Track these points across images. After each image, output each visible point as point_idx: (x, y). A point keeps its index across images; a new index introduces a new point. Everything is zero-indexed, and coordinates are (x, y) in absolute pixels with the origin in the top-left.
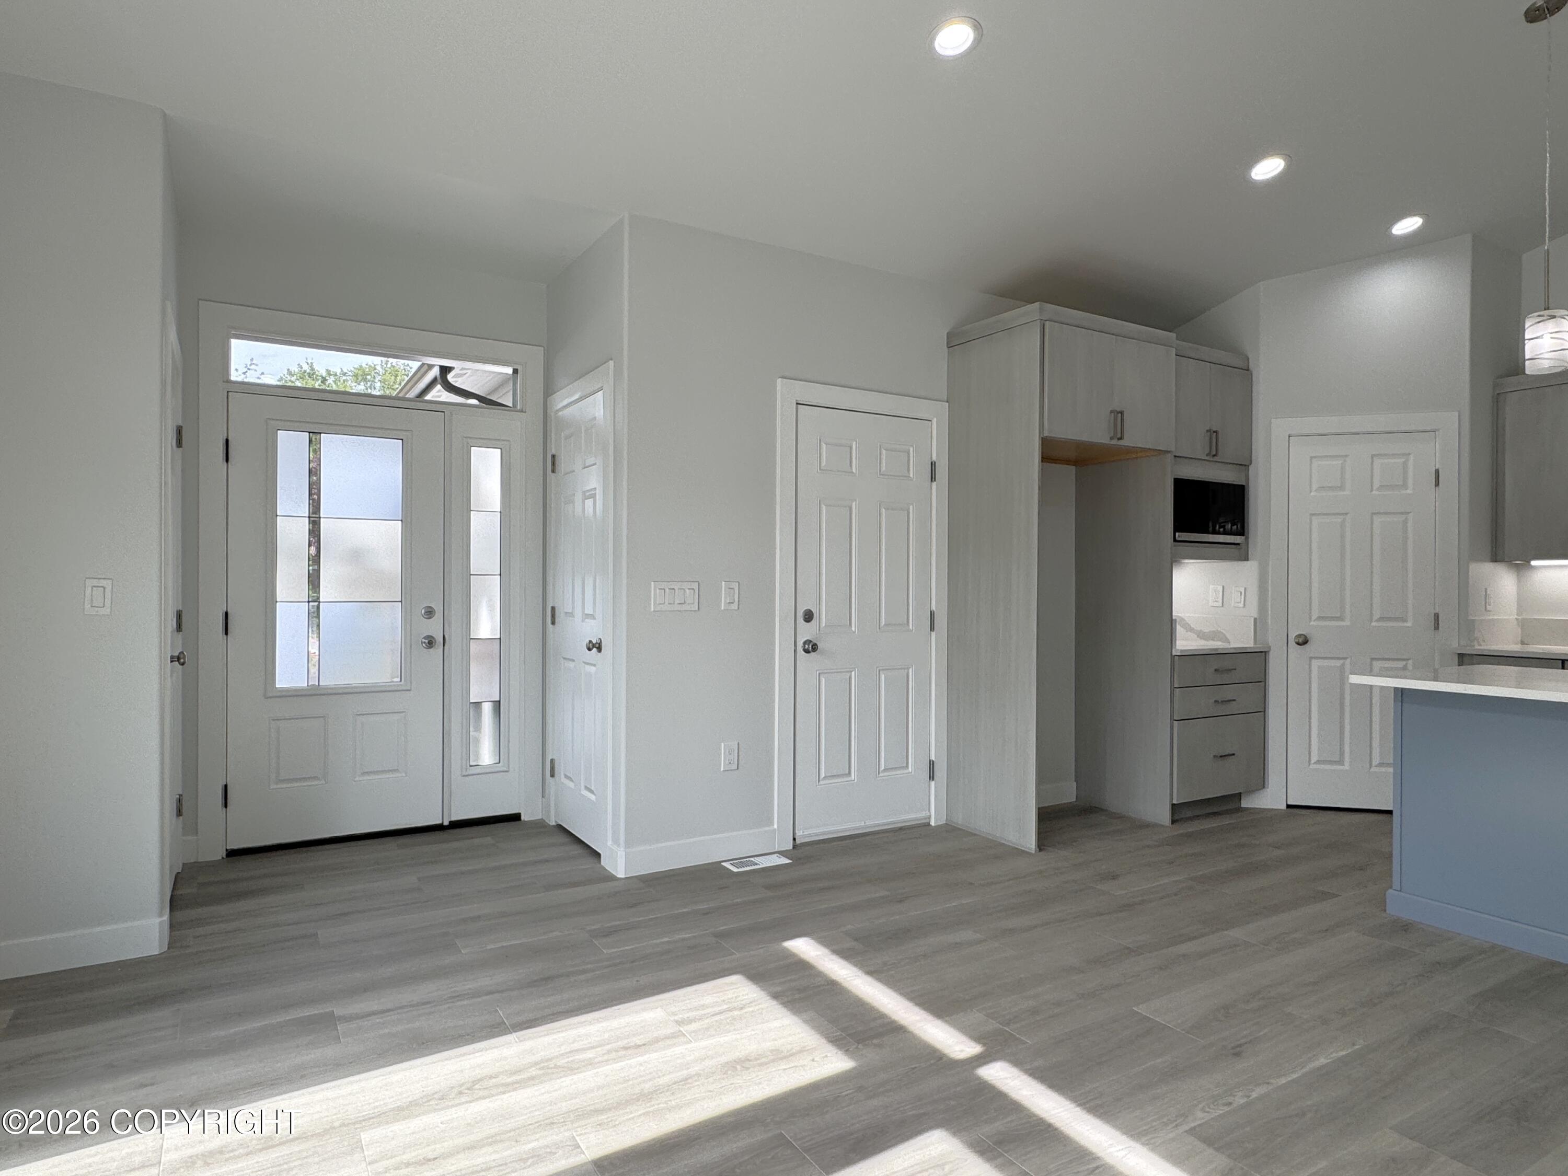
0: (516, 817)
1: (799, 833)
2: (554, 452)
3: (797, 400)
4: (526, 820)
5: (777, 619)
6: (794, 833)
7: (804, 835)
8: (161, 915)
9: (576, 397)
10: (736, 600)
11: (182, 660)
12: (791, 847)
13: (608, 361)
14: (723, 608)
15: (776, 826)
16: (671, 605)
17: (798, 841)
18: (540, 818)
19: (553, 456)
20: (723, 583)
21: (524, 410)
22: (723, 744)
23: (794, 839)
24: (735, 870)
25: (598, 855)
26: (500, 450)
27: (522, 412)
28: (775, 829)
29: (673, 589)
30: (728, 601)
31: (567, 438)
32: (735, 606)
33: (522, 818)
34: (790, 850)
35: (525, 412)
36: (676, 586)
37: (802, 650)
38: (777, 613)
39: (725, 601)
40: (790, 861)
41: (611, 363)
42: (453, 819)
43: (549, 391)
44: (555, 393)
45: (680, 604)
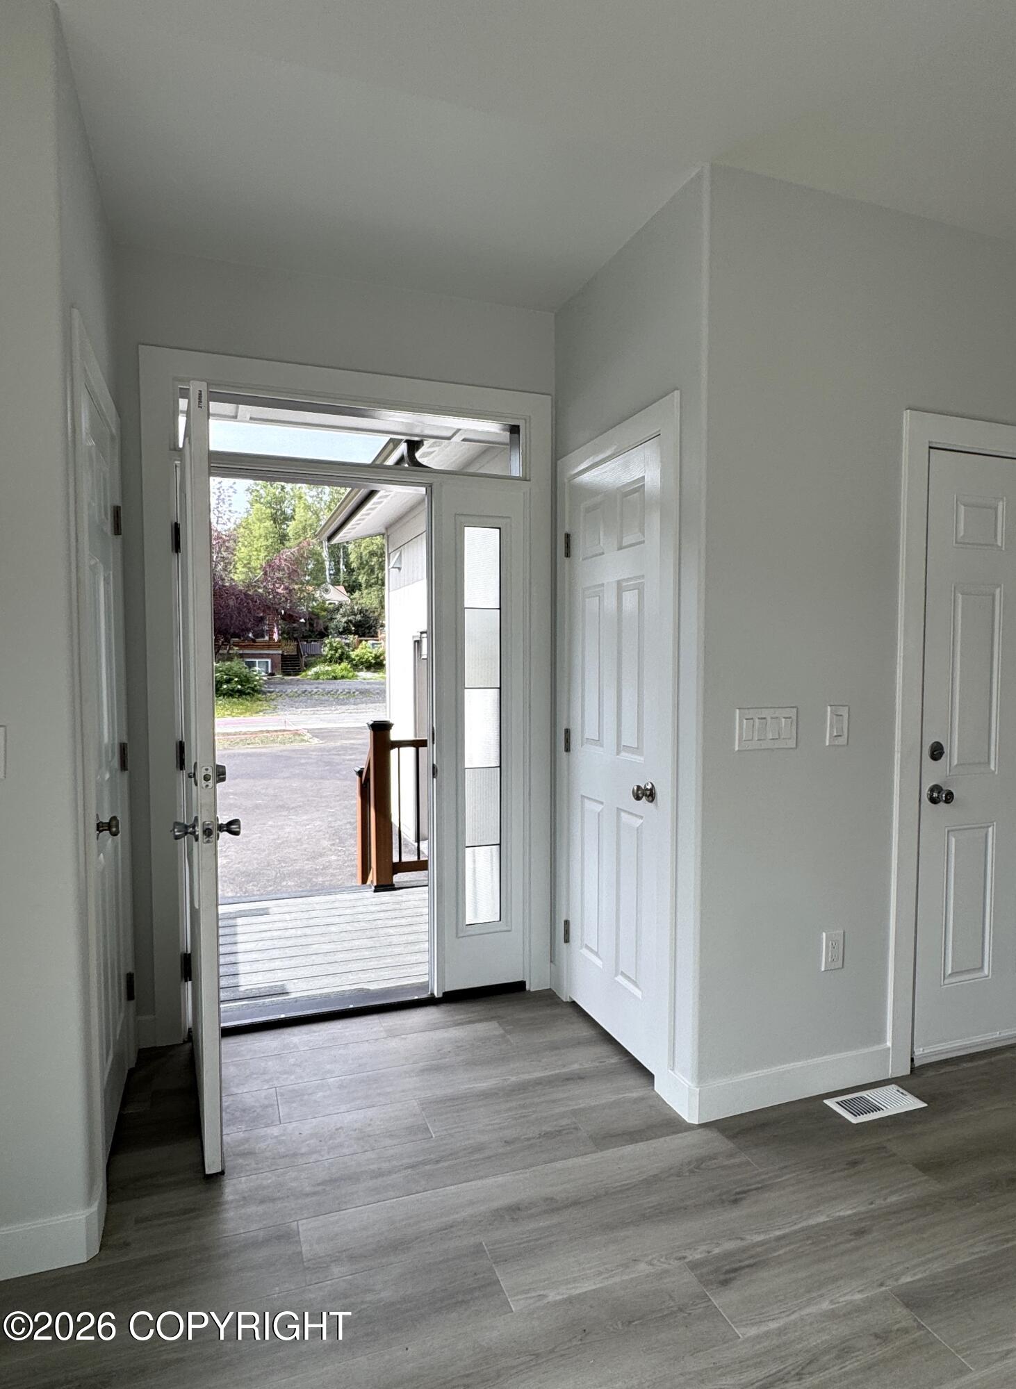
0: (519, 987)
1: (919, 1051)
2: (567, 530)
3: (930, 442)
4: (532, 990)
5: (897, 756)
6: (912, 1052)
7: (925, 1053)
8: (89, 1203)
9: (608, 453)
10: (845, 730)
11: (114, 829)
12: (909, 1073)
13: (673, 391)
14: (827, 744)
15: (889, 1044)
16: (761, 742)
17: (917, 1063)
18: (548, 988)
19: (568, 536)
20: (829, 707)
21: (528, 478)
22: (824, 934)
23: (912, 1060)
24: (854, 1120)
25: (649, 1076)
26: (498, 530)
27: (526, 480)
28: (889, 1049)
29: (764, 718)
30: (835, 734)
31: (588, 510)
32: (843, 741)
33: (527, 987)
34: (908, 1075)
35: (529, 480)
36: (765, 713)
37: (927, 799)
38: (897, 747)
39: (831, 734)
40: (926, 1105)
41: (677, 393)
42: (448, 989)
43: (559, 451)
44: (568, 454)
45: (773, 739)
